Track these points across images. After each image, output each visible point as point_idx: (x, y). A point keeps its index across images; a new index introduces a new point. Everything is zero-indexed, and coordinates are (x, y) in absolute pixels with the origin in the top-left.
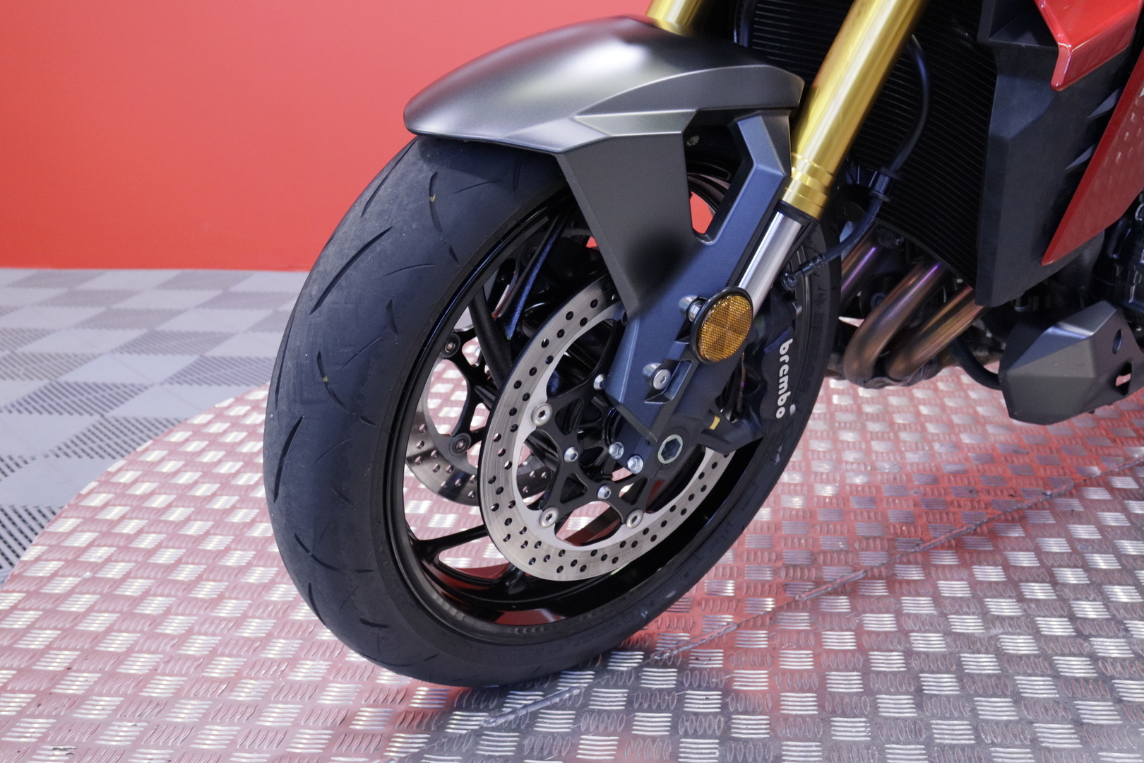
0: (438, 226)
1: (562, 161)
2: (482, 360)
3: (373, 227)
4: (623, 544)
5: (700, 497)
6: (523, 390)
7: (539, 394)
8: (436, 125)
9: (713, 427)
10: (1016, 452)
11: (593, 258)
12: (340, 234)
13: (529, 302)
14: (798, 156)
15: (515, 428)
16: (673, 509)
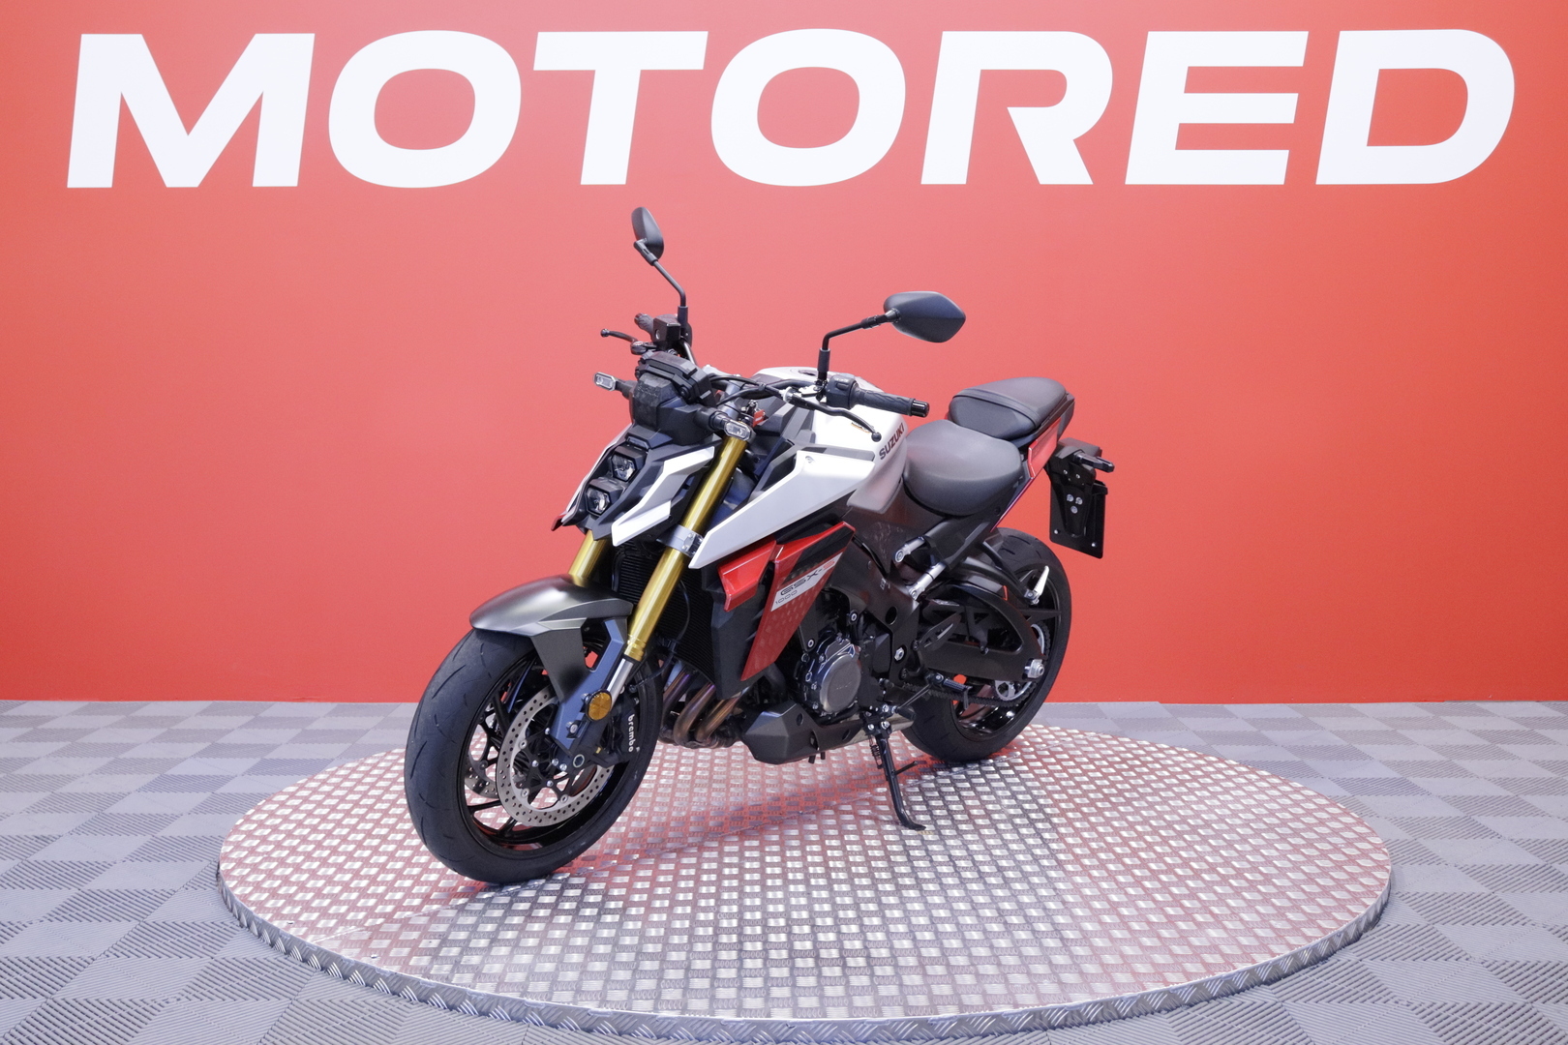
0: (484, 664)
1: (534, 642)
2: (494, 725)
3: (458, 665)
4: (559, 811)
5: (596, 792)
6: (515, 733)
7: (522, 734)
8: (481, 625)
9: (598, 752)
10: (793, 796)
11: (545, 679)
12: (443, 668)
13: (517, 699)
14: (631, 636)
15: (512, 749)
16: (582, 796)
